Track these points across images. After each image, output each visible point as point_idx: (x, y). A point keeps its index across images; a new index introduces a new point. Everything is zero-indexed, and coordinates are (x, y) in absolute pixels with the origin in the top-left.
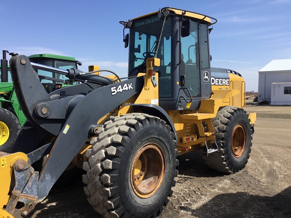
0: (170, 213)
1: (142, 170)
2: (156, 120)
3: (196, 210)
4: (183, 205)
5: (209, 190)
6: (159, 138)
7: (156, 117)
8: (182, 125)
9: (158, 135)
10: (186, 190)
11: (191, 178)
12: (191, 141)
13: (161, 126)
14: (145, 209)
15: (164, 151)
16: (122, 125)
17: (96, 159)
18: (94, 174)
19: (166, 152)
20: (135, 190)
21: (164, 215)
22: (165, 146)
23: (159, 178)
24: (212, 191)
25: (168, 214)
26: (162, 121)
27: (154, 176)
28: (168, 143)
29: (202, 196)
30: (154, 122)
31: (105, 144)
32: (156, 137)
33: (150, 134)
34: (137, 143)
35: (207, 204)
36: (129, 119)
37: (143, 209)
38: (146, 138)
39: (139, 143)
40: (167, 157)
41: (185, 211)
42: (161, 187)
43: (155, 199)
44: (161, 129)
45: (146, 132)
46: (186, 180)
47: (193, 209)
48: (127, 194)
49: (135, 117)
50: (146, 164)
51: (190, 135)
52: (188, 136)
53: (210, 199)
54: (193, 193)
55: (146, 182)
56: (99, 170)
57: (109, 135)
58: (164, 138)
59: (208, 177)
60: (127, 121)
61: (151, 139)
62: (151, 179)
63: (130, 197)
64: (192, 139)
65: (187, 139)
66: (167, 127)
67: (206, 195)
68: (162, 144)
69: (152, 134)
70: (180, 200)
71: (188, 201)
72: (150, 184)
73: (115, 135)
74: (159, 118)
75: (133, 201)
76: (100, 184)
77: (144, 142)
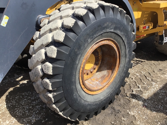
0: (122, 101)
1: (96, 64)
2: (113, 8)
3: (148, 99)
4: (134, 93)
5: (159, 75)
6: (116, 32)
7: (114, 5)
8: (140, 13)
9: (115, 28)
10: (137, 74)
11: (142, 62)
12: (147, 29)
13: (119, 17)
14: (96, 105)
15: (120, 46)
16: (68, 16)
17: (36, 60)
18: (35, 76)
19: (123, 47)
20: (85, 89)
21: (116, 103)
22: (122, 41)
23: (112, 73)
24: (162, 78)
25: (119, 102)
26: (121, 11)
27: (108, 69)
28: (126, 37)
29: (153, 83)
30: (111, 11)
31: (45, 43)
32: (112, 31)
33: (104, 28)
34: (86, 41)
35: (158, 92)
36: (78, 8)
37: (94, 106)
38: (99, 34)
39: (89, 40)
40: (123, 52)
41: (136, 101)
42: (114, 81)
43: (107, 93)
44: (119, 20)
45: (99, 26)
46: (137, 64)
47: (145, 98)
48: (75, 97)
49: (85, 5)
50: (100, 58)
51: (147, 23)
52: (144, 24)
53: (161, 86)
54: (144, 78)
55: (99, 75)
56: (40, 74)
57: (51, 31)
58: (121, 31)
59: (158, 61)
60: (74, 10)
61: (106, 34)
62: (105, 72)
63: (79, 98)
64: (149, 27)
65: (144, 28)
66: (127, 18)
67: (156, 82)
68: (119, 39)
69: (106, 27)
70: (132, 85)
71: (139, 87)
72: (103, 77)
73: (57, 30)
74: (117, 7)
75: (83, 101)
76: (42, 89)
77: (96, 39)
